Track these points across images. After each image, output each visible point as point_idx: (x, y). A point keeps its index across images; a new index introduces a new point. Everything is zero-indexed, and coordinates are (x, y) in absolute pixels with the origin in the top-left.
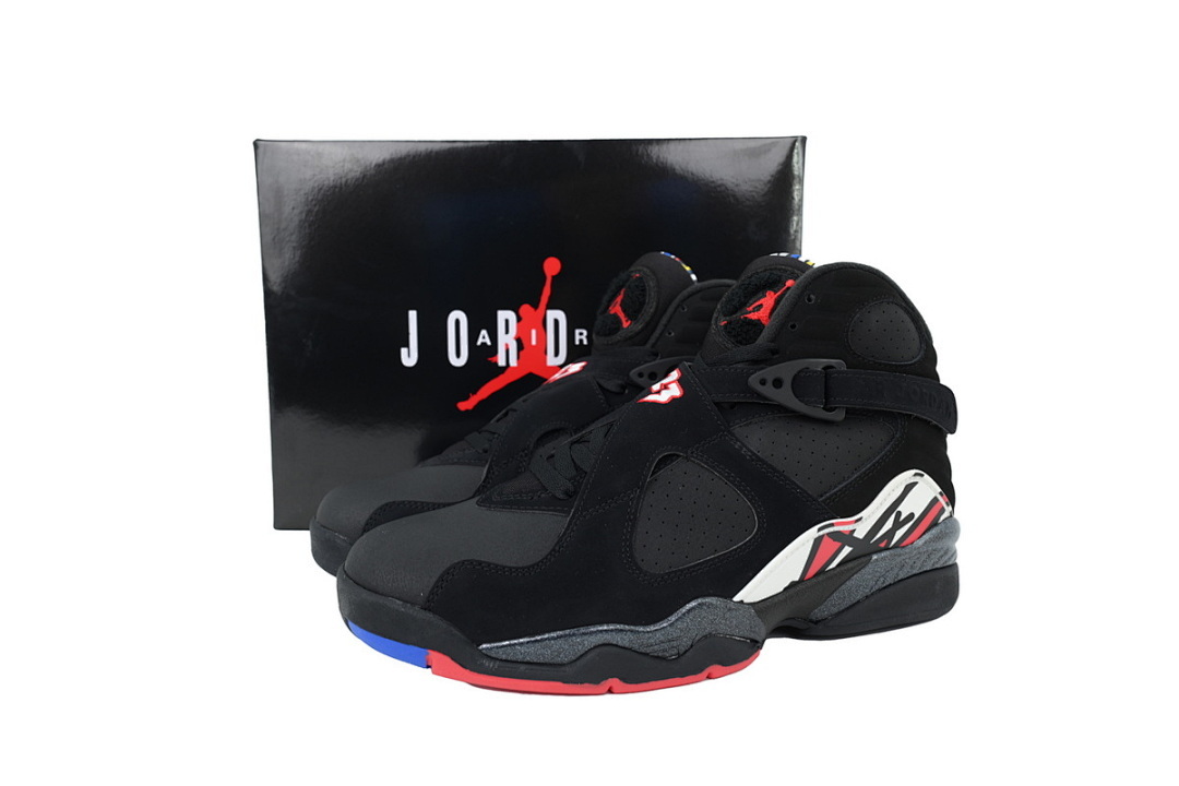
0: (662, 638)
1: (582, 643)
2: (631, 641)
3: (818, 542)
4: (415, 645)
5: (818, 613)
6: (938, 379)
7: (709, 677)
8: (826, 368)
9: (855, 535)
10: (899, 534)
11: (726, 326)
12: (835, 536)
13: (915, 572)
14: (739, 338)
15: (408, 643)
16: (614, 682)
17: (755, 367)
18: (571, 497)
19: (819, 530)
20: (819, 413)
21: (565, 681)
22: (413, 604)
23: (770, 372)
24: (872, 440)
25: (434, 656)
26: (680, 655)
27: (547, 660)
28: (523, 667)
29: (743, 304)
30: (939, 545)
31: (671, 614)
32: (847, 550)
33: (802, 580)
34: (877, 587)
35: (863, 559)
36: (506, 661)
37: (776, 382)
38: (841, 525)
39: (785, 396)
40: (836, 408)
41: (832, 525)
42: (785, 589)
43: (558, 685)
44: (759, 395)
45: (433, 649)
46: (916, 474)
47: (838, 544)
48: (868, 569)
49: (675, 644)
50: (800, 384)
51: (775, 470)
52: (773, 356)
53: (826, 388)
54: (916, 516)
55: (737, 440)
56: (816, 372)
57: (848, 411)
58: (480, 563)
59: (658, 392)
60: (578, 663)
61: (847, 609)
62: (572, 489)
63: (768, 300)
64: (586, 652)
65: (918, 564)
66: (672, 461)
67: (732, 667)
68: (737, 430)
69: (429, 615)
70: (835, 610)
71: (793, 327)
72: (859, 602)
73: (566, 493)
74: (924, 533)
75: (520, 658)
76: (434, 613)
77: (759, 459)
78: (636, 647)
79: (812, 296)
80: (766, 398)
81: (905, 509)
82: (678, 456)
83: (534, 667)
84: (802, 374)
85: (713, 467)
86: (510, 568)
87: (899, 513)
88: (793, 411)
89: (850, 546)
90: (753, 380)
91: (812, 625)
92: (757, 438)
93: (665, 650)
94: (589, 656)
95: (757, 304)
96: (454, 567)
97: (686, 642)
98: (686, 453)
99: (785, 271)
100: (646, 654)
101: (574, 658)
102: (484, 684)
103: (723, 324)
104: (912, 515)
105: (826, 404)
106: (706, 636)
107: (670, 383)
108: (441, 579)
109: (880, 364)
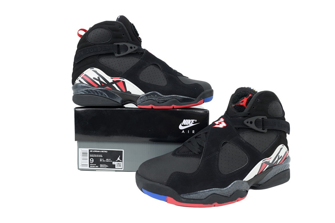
0: (227, 191)
1: (208, 194)
2: (220, 192)
3: (262, 164)
4: (163, 195)
5: (260, 183)
6: (285, 120)
7: (238, 201)
8: (262, 118)
9: (270, 162)
10: (279, 161)
11: (234, 107)
12: (266, 163)
13: (282, 171)
14: (239, 110)
15: (161, 195)
16: (216, 203)
17: (245, 118)
18: (200, 154)
19: (263, 161)
20: (261, 130)
21: (204, 204)
22: (163, 184)
23: (249, 120)
24: (273, 137)
25: (169, 198)
26: (231, 196)
27: (198, 198)
28: (192, 200)
29: (238, 101)
30: (287, 164)
31: (229, 185)
32: (268, 166)
33: (258, 174)
34: (274, 175)
35: (271, 168)
36: (188, 199)
37: (250, 122)
38: (267, 160)
39: (253, 126)
40: (265, 129)
41: (265, 160)
42: (254, 177)
43: (202, 205)
44: (246, 126)
45: (169, 196)
46: (283, 145)
47: (266, 165)
48: (272, 171)
49: (230, 193)
50: (257, 123)
51: (251, 146)
52: (249, 115)
53: (263, 124)
54: (282, 157)
55: (242, 138)
56: (260, 120)
57: (268, 130)
58: (180, 172)
59: (218, 124)
60: (207, 199)
61: (267, 181)
62: (200, 151)
63: (245, 100)
64: (209, 196)
65: (283, 169)
66: (226, 144)
67: (242, 198)
68: (241, 135)
69: (167, 187)
70: (264, 182)
71: (254, 107)
72: (270, 179)
73: (199, 153)
74: (284, 161)
75: (191, 198)
76: (169, 186)
77: (247, 143)
78: (221, 194)
79: (259, 100)
80: (248, 126)
81: (280, 155)
82: (227, 142)
83: (195, 200)
84: (257, 120)
85: (236, 145)
86: (188, 174)
87: (279, 156)
88: (254, 130)
89: (268, 165)
90: (245, 122)
91: (259, 186)
92: (246, 137)
93: (227, 195)
94: (209, 197)
95: (242, 101)
96: (173, 174)
97: (232, 192)
98: (229, 141)
99: (249, 92)
100: (223, 196)
101: (205, 197)
102: (182, 205)
103: (233, 106)
104: (281, 156)
105: (263, 128)
106: (237, 190)
107: (221, 122)
108: (170, 177)
109: (274, 117)
